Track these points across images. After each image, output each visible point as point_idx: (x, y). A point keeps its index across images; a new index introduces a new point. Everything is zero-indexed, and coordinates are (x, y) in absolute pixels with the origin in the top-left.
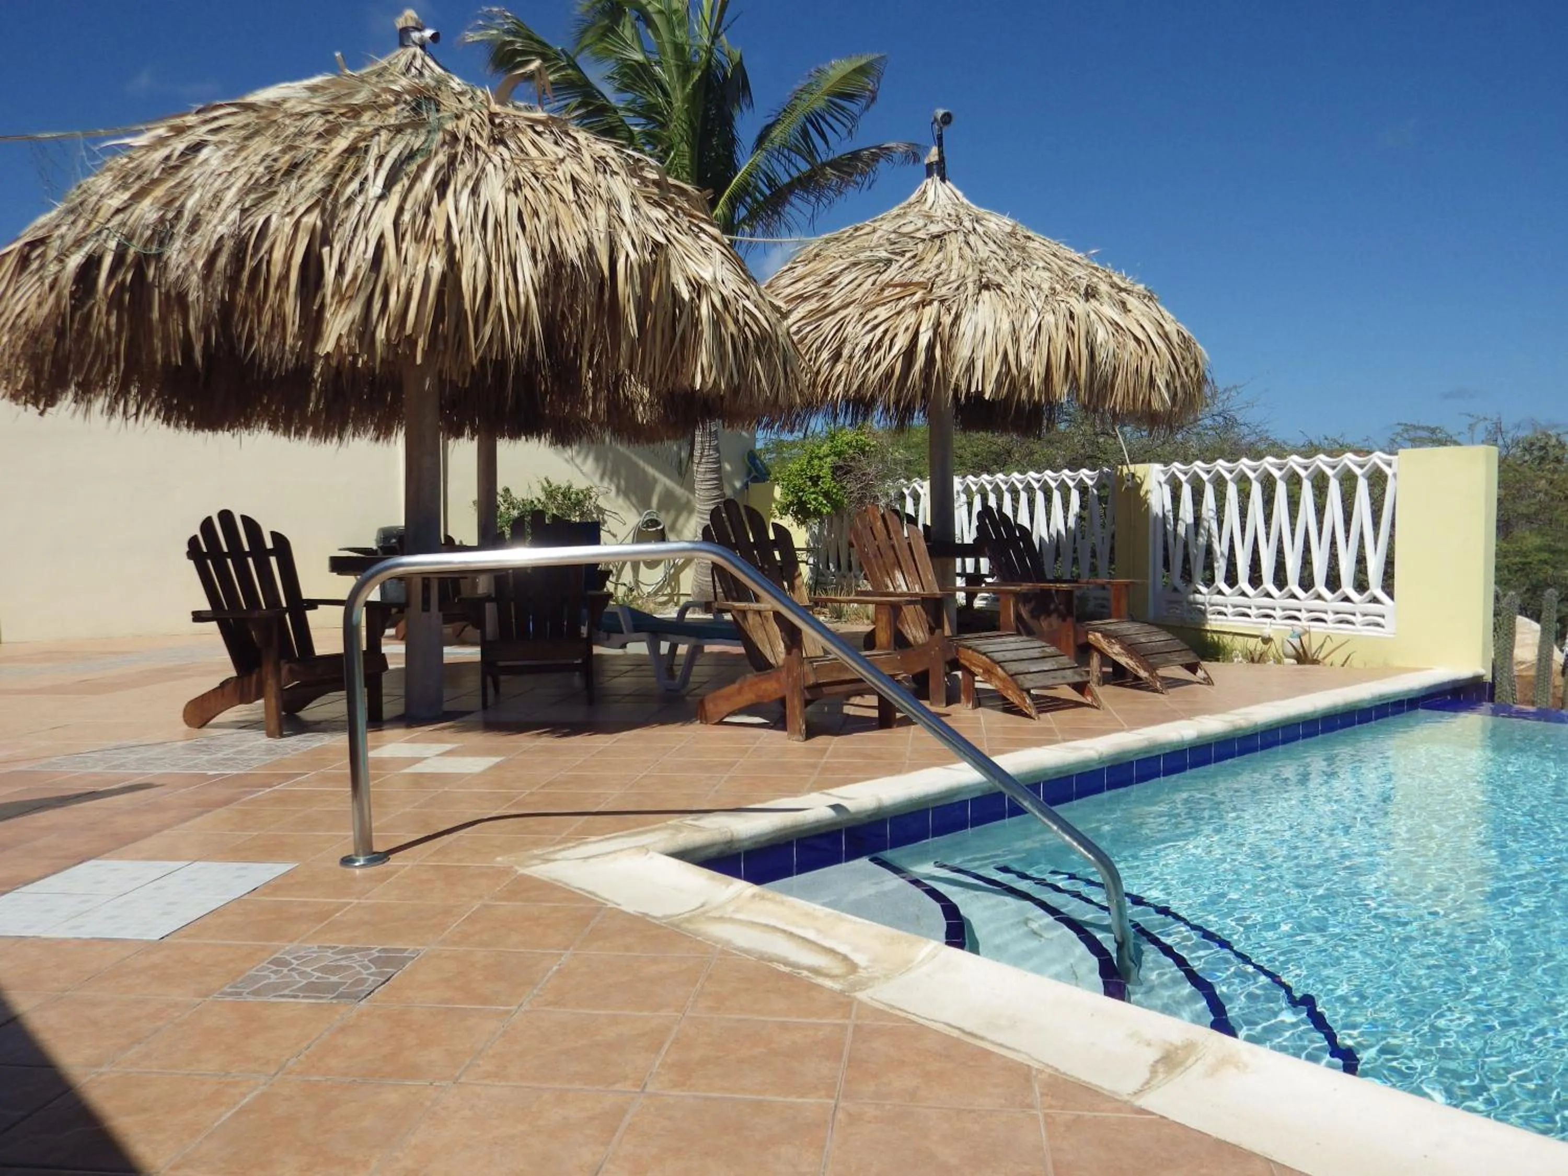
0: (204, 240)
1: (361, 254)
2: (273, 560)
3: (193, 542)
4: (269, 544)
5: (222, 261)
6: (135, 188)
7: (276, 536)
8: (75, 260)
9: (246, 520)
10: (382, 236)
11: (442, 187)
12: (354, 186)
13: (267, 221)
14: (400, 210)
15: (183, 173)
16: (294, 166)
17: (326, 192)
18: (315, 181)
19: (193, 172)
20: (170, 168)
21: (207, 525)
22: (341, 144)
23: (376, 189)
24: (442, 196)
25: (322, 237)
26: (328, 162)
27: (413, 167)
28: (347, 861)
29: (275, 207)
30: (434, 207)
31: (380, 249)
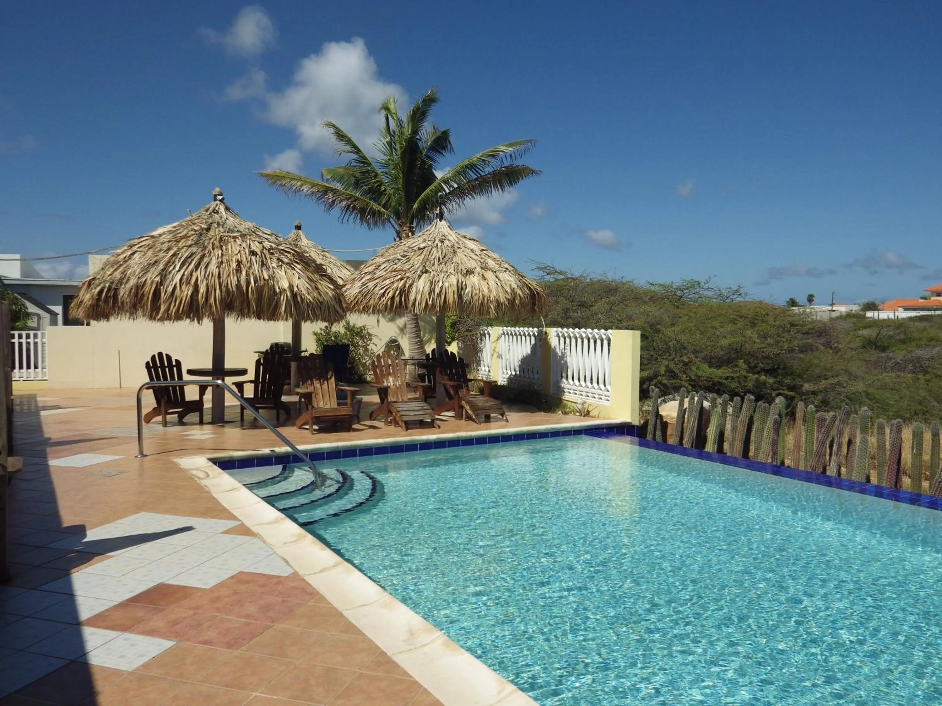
0: (129, 285)
1: (170, 289)
2: (175, 369)
3: (147, 364)
4: (174, 363)
5: (133, 291)
6: (116, 267)
7: (176, 360)
8: (98, 289)
9: (167, 356)
10: (176, 284)
11: (197, 267)
12: (172, 268)
13: (146, 280)
14: (183, 275)
15: (128, 263)
16: (156, 262)
17: (163, 270)
18: (161, 267)
19: (131, 262)
20: (125, 261)
21: (153, 358)
22: (171, 253)
23: (177, 268)
24: (196, 270)
25: (161, 283)
26: (166, 259)
27: (189, 260)
28: (136, 457)
29: (149, 275)
30: (194, 274)
31: (175, 288)
